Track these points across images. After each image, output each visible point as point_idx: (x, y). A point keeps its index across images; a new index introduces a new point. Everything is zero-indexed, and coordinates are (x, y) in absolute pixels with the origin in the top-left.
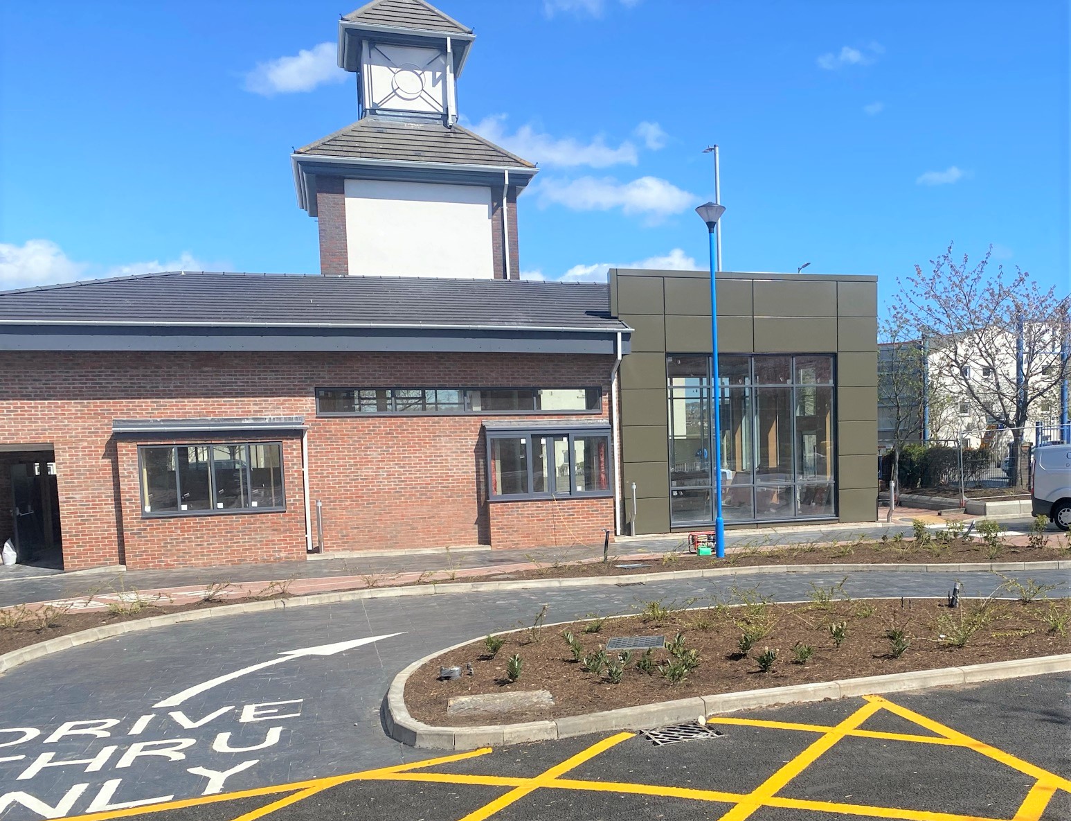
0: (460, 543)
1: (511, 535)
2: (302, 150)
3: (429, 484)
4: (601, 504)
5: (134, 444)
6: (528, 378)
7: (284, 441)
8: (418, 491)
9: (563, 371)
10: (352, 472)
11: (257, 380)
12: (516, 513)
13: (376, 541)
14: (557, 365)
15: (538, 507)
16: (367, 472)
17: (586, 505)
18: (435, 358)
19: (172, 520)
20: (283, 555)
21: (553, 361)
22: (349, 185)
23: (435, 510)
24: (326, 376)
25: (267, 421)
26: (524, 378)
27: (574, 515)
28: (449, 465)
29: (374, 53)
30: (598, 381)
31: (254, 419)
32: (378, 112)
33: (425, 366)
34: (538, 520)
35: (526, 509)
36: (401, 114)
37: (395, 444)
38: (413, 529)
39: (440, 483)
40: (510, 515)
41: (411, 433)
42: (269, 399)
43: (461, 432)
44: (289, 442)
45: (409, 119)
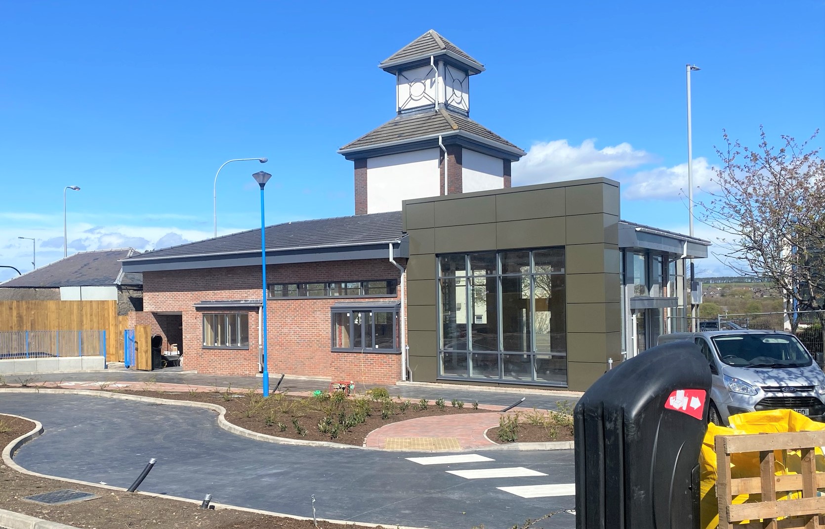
0: (324, 375)
1: (341, 373)
2: (343, 148)
3: (311, 339)
4: (389, 358)
5: (201, 313)
6: (358, 275)
7: (249, 312)
8: (306, 343)
9: (377, 270)
10: (280, 330)
11: (246, 281)
12: (343, 360)
13: (289, 370)
14: (373, 266)
15: (354, 357)
16: (285, 330)
17: (380, 358)
18: (315, 265)
19: (212, 350)
20: (247, 372)
21: (371, 264)
22: (370, 162)
23: (313, 354)
24: (272, 278)
25: (249, 302)
26: (356, 275)
27: (373, 364)
28: (320, 328)
29: (401, 77)
30: (396, 275)
31: (245, 301)
32: (402, 112)
33: (311, 270)
34: (354, 365)
35: (348, 357)
36: (414, 110)
37: (297, 315)
38: (304, 364)
39: (316, 339)
40: (340, 360)
41: (304, 309)
42: (250, 290)
43: (326, 309)
44: (251, 313)
45: (417, 112)
